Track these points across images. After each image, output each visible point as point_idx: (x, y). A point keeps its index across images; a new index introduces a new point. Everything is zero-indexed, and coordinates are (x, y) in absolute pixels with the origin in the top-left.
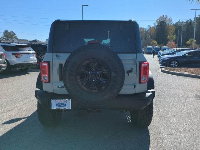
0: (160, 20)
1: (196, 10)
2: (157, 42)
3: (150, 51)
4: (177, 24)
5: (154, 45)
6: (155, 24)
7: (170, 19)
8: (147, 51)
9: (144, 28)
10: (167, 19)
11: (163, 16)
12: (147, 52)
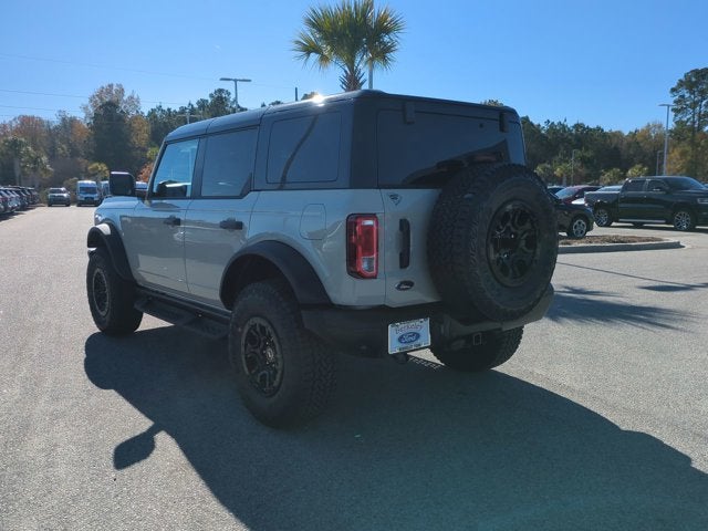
0: (101, 99)
1: (236, 81)
2: (107, 165)
3: (88, 195)
4: (155, 117)
5: (99, 176)
6: (85, 108)
7: (132, 98)
8: (81, 197)
9: (40, 120)
10: (125, 98)
11: (111, 86)
12: (79, 198)
